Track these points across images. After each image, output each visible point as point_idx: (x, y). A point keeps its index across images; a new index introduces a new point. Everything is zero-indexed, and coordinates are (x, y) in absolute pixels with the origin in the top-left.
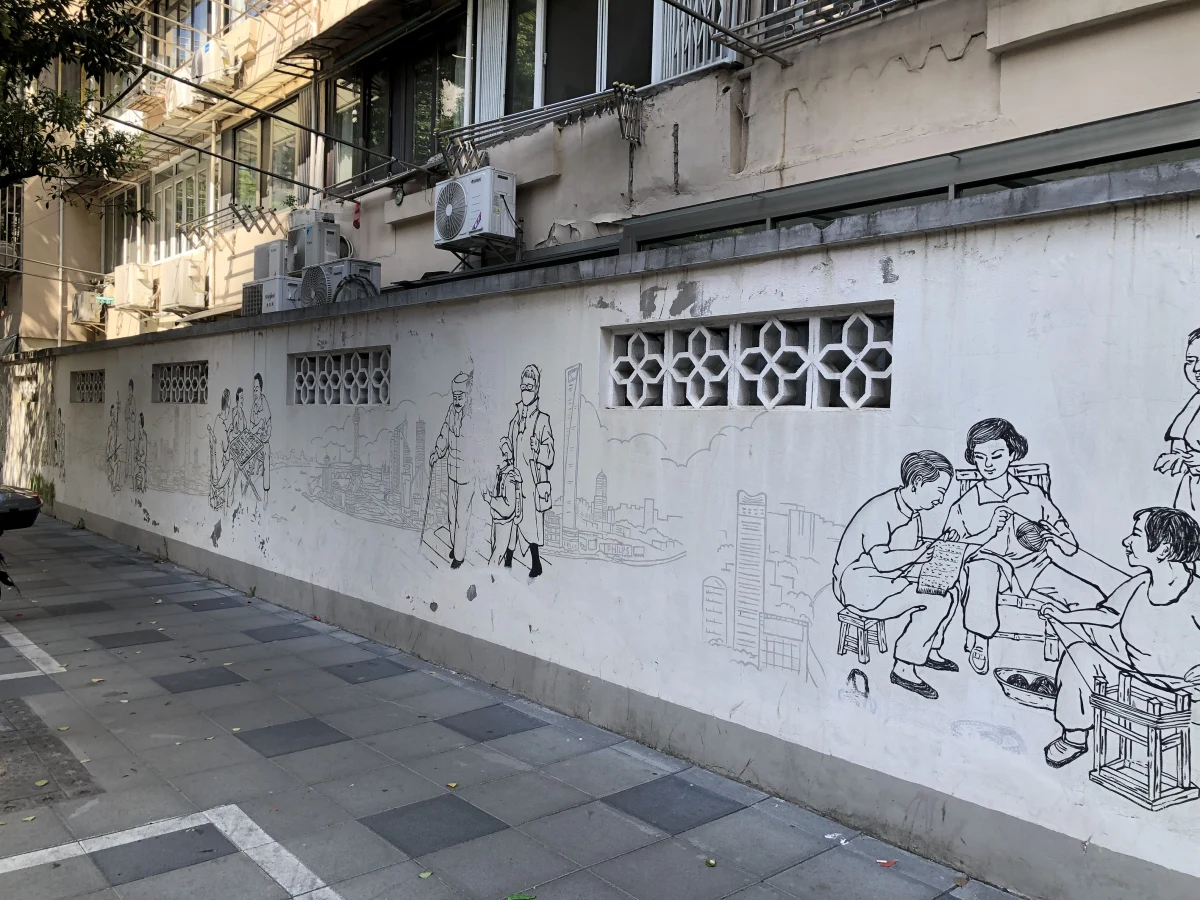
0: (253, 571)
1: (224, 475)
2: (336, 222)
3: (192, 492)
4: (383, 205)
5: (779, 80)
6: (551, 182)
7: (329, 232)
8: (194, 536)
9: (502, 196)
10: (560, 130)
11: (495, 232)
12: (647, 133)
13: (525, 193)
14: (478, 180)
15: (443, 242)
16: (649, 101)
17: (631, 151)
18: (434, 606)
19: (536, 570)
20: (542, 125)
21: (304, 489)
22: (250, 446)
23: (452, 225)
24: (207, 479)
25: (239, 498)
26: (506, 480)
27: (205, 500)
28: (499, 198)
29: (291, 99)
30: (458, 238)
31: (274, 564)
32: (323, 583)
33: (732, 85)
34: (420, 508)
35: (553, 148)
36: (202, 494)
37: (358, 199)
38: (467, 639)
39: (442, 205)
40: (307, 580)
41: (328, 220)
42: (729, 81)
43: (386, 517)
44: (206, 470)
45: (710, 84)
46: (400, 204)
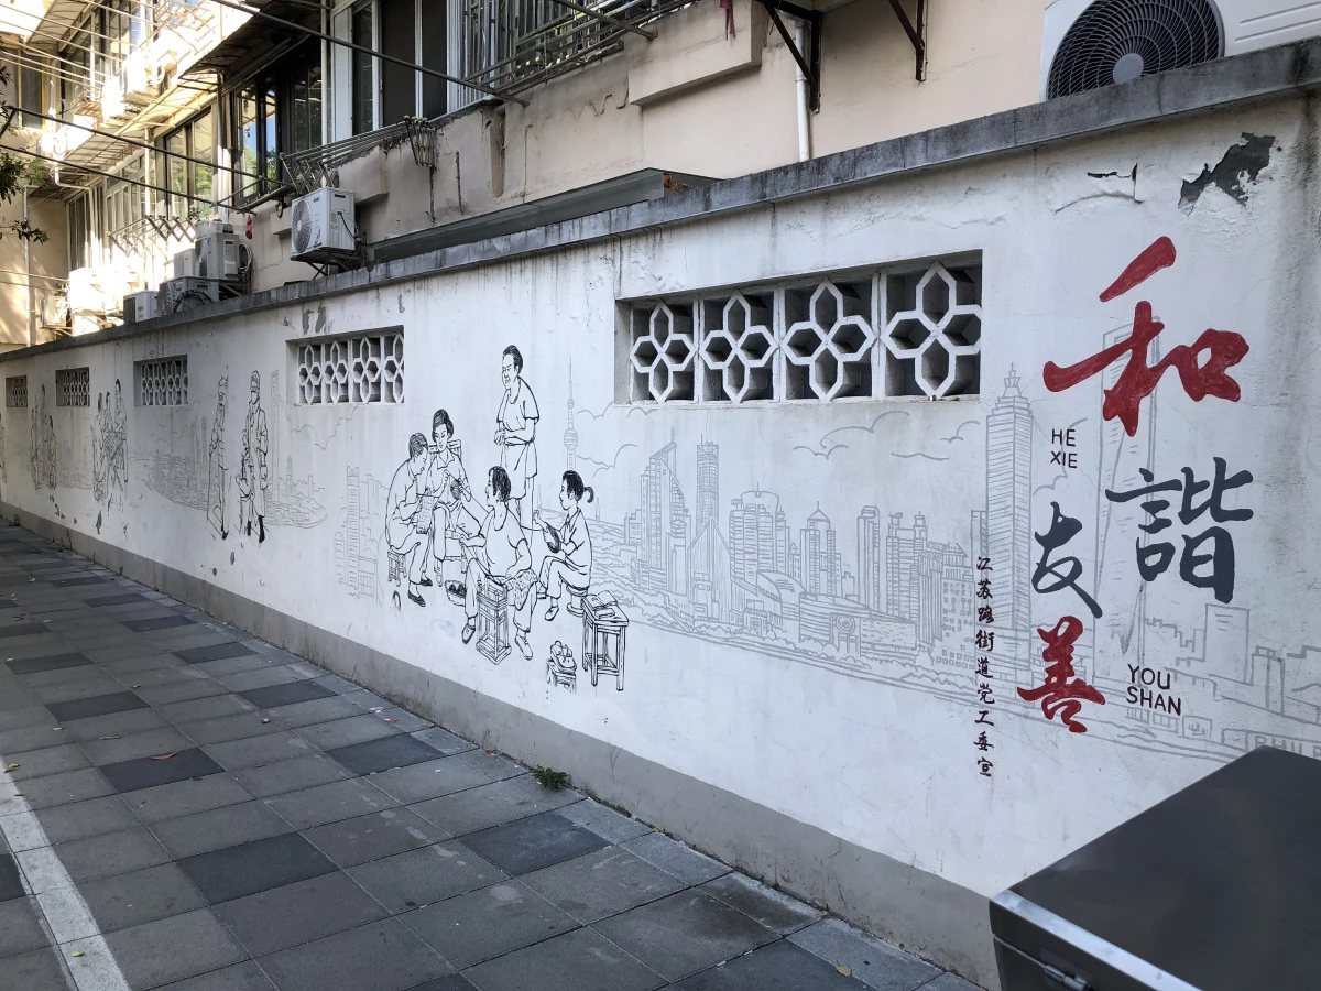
0: (121, 552)
1: (102, 470)
2: (236, 233)
3: (83, 486)
4: (269, 218)
5: (522, 117)
6: (381, 199)
7: (227, 243)
8: (85, 527)
9: (340, 213)
10: (386, 153)
11: (334, 245)
12: (439, 159)
13: (363, 210)
14: (318, 199)
15: (297, 254)
16: (440, 131)
17: (431, 174)
18: (215, 571)
19: (262, 538)
20: (372, 148)
21: (147, 480)
22: (116, 442)
23: (302, 241)
24: (92, 474)
25: (111, 490)
26: (247, 464)
27: (92, 492)
28: (336, 215)
29: (205, 110)
30: (307, 251)
31: (133, 547)
32: (159, 560)
33: (493, 120)
34: (205, 491)
35: (381, 171)
36: (89, 489)
37: (255, 210)
38: (232, 594)
39: (295, 222)
40: (150, 558)
41: (228, 231)
42: (492, 116)
43: (189, 500)
44: (91, 466)
45: (477, 117)
46: (280, 216)
